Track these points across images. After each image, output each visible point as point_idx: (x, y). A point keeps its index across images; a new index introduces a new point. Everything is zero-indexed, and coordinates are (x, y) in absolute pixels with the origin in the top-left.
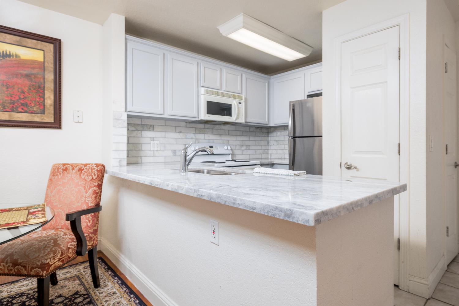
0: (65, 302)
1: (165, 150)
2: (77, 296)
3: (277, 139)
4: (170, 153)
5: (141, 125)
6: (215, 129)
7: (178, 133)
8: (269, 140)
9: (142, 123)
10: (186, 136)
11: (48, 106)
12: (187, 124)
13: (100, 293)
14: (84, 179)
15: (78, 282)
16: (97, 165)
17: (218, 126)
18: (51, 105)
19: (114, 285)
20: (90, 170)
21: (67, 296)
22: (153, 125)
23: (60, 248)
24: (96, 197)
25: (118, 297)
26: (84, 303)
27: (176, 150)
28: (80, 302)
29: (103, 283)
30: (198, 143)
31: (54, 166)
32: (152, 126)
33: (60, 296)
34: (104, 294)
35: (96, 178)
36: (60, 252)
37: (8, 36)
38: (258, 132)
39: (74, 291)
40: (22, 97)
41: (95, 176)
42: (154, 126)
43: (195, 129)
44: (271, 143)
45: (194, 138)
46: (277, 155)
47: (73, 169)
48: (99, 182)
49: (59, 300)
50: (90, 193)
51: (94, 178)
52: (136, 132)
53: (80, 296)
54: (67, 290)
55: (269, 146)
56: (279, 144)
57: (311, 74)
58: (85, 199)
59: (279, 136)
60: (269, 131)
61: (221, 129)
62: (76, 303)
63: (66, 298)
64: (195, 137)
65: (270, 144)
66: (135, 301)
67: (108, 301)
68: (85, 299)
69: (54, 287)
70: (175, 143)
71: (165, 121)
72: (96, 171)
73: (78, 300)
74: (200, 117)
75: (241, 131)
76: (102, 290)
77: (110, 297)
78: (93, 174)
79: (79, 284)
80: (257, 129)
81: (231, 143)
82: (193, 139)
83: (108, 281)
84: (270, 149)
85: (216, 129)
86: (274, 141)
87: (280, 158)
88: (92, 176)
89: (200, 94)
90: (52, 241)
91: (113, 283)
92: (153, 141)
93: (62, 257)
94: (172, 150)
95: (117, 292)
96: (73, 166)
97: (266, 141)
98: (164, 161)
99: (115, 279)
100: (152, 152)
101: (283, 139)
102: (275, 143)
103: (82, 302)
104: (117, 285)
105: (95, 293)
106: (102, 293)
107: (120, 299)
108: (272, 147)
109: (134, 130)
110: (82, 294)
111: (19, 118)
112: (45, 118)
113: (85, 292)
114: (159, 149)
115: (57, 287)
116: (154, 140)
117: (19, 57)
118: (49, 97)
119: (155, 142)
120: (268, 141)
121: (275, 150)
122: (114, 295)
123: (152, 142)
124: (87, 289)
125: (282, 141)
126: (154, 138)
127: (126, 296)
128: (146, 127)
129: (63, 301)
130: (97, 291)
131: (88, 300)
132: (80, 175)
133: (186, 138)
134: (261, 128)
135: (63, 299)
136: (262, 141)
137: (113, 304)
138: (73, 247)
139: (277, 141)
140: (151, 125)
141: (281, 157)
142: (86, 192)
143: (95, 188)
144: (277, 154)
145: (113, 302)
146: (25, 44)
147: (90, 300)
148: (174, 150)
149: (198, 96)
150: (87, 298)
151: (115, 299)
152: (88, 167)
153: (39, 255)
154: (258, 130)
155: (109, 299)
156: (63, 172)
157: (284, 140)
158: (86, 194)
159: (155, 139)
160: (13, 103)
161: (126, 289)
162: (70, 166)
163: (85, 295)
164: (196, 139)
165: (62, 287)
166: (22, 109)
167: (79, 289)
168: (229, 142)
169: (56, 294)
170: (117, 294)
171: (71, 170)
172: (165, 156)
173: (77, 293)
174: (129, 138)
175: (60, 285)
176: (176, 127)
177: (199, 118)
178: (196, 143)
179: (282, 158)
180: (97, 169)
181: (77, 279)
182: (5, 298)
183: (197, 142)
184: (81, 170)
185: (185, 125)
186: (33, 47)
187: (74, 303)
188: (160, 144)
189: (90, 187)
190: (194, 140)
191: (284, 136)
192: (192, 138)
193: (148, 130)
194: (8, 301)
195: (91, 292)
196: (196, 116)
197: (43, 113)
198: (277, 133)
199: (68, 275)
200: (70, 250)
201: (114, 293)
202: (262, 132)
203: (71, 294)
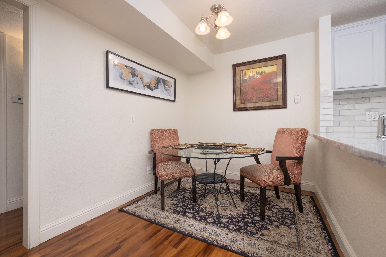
0: (280, 210)
2: (287, 210)
5: (353, 99)
9: (355, 97)
11: (279, 96)
13: (301, 217)
14: (293, 138)
15: (291, 203)
16: (302, 130)
18: (281, 95)
19: (314, 217)
20: (297, 133)
21: (282, 207)
23: (273, 175)
24: (299, 151)
25: (313, 226)
26: (290, 216)
28: (287, 215)
29: (307, 212)
31: (278, 129)
32: (368, 98)
33: (279, 206)
34: (304, 219)
35: (300, 138)
36: (273, 177)
37: (261, 64)
39: (287, 207)
40: (267, 93)
41: (300, 137)
42: (371, 98)
47: (287, 132)
48: (302, 141)
49: (277, 207)
50: (296, 148)
51: (299, 138)
53: (289, 211)
54: (283, 205)
58: (293, 151)
62: (285, 214)
63: (281, 209)
66: (325, 236)
67: (305, 224)
68: (291, 214)
69: (278, 199)
72: (301, 134)
73: (287, 213)
76: (304, 216)
77: (307, 222)
78: (298, 135)
79: (291, 205)
83: (310, 213)
88: (298, 136)
90: (270, 170)
91: (313, 215)
93: (273, 181)
95: (314, 222)
96: (288, 130)
99: (316, 214)
103: (289, 215)
104: (316, 219)
105: (298, 215)
106: (303, 217)
107: (314, 228)
109: (346, 104)
110: (290, 211)
111: (266, 104)
112: (278, 103)
113: (293, 211)
114: (377, 119)
115: (279, 200)
116: (370, 111)
117: (265, 72)
118: (280, 91)
119: (371, 113)
122: (311, 223)
123: (367, 113)
124: (295, 210)
126: (370, 109)
127: (319, 229)
128: (360, 100)
129: (279, 209)
130: (301, 214)
131: (292, 216)
132: (291, 136)
135: (280, 208)
137: (308, 228)
138: (281, 178)
142: (294, 147)
143: (299, 145)
145: (308, 227)
146: (268, 65)
147: (294, 217)
150: (292, 215)
151: (310, 226)
152: (296, 131)
153: (262, 175)
155: (306, 223)
156: (282, 133)
158: (293, 147)
160: (263, 97)
161: (322, 225)
162: (286, 130)
163: (292, 212)
165: (281, 202)
166: (267, 100)
167: (290, 208)
169: (277, 204)
170: (313, 223)
171: (286, 133)
173: (288, 209)
174: (340, 111)
175: (281, 200)
180: (302, 132)
181: (291, 202)
182: (256, 194)
184: (291, 132)
186: (272, 64)
187: (284, 213)
188: (379, 114)
189: (297, 144)
193: (363, 102)
194: (256, 195)
195: (296, 213)
197: (277, 100)
199: (287, 197)
200: (279, 179)
201: (311, 222)
203: (284, 207)
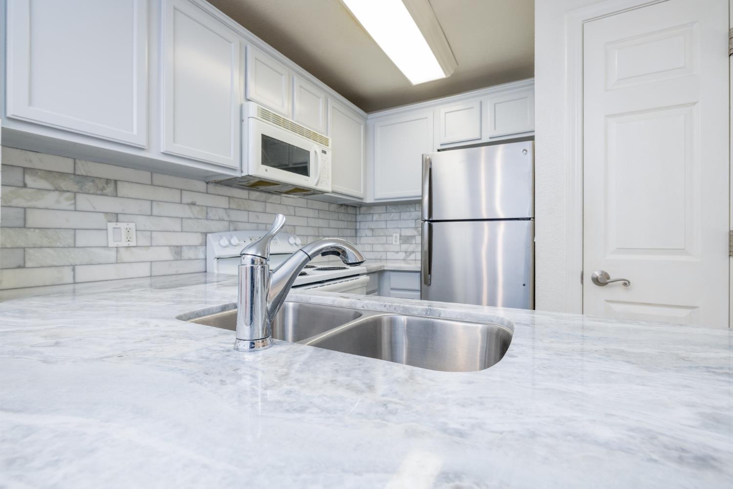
1: (151, 246)
3: (372, 225)
4: (166, 254)
5: (72, 176)
6: (268, 202)
7: (187, 207)
8: (358, 227)
9: (78, 173)
10: (207, 213)
12: (209, 186)
17: (275, 196)
22: (116, 181)
27: (181, 247)
30: (235, 230)
32: (113, 181)
38: (343, 213)
42: (119, 183)
43: (228, 198)
44: (362, 233)
45: (226, 218)
46: (373, 253)
52: (57, 193)
55: (358, 238)
56: (377, 235)
57: (446, 113)
59: (376, 221)
60: (358, 213)
61: (280, 204)
64: (228, 216)
65: (359, 234)
70: (180, 229)
71: (152, 173)
74: (245, 169)
75: (316, 209)
80: (340, 207)
81: (299, 231)
82: (223, 220)
84: (360, 244)
85: (271, 203)
86: (368, 229)
87: (379, 257)
89: (245, 118)
92: (115, 223)
94: (170, 246)
97: (353, 229)
98: (149, 274)
100: (113, 253)
101: (384, 227)
102: (369, 233)
108: (364, 240)
109: (50, 190)
114: (133, 244)
116: (117, 221)
119: (119, 225)
120: (356, 230)
121: (368, 245)
123: (111, 226)
125: (382, 229)
126: (117, 214)
128: (91, 184)
133: (207, 219)
134: (346, 207)
136: (347, 229)
139: (372, 230)
140: (108, 181)
141: (381, 257)
144: (372, 251)
148: (177, 246)
149: (242, 121)
154: (342, 209)
157: (386, 228)
159: (120, 216)
164: (231, 221)
168: (295, 229)
172: (151, 262)
174: (28, 211)
176: (181, 190)
177: (242, 172)
178: (229, 231)
179: (383, 258)
183: (231, 228)
185: (205, 188)
188: (136, 230)
190: (226, 224)
191: (386, 221)
192: (221, 220)
193: (99, 192)
196: (236, 165)
198: (373, 217)
202: (347, 213)
